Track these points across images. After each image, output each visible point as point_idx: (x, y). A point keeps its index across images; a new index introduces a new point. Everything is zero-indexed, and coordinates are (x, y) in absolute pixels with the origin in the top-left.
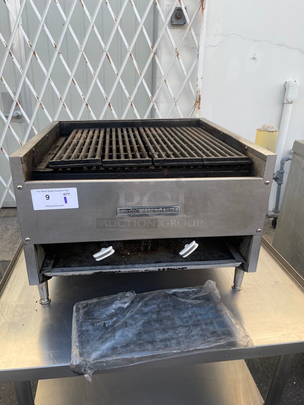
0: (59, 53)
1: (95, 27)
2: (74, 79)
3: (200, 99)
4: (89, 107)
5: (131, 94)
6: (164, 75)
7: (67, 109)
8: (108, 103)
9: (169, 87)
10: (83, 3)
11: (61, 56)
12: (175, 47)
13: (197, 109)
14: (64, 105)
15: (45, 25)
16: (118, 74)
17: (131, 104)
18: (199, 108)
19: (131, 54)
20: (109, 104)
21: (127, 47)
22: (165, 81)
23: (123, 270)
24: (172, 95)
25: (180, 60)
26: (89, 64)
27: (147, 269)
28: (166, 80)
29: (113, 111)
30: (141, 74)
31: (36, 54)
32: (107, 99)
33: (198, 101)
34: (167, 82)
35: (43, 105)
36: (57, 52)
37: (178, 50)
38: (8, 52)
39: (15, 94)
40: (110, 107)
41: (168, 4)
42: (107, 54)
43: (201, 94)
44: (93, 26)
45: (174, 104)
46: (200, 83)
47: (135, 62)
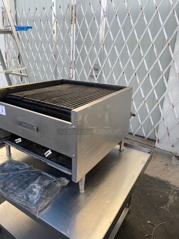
0: (114, 45)
2: (119, 59)
4: (124, 74)
5: (149, 69)
6: (173, 58)
7: (113, 75)
10: (131, 17)
11: (115, 47)
14: (112, 72)
15: (110, 30)
16: (143, 56)
17: (149, 75)
19: (153, 45)
20: (136, 74)
21: (152, 41)
22: (173, 61)
26: (128, 50)
29: (137, 78)
30: (157, 57)
31: (104, 45)
32: (135, 70)
34: (175, 62)
35: (103, 71)
36: (113, 45)
38: (92, 44)
39: (92, 64)
42: (139, 45)
44: (134, 29)
47: (155, 49)
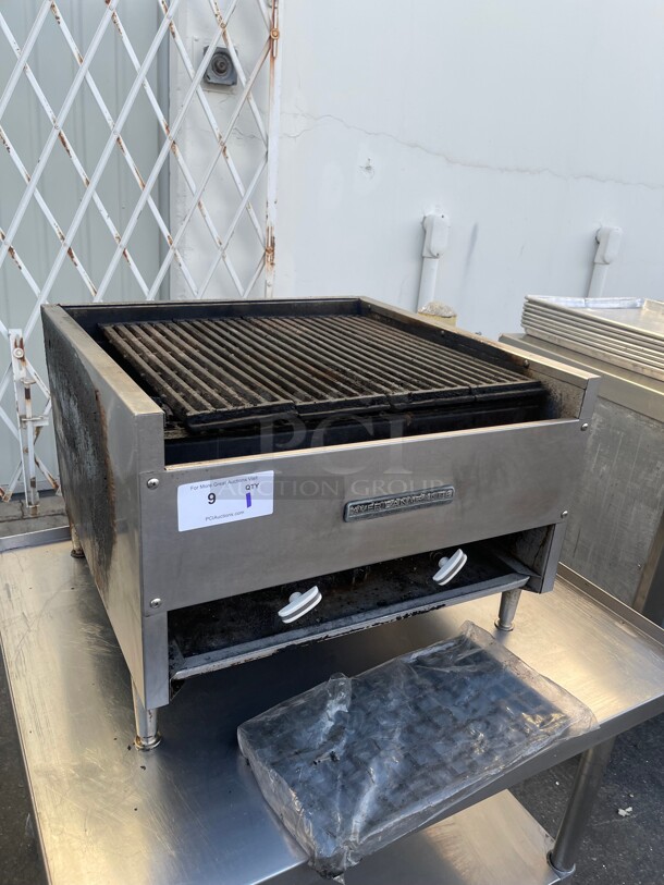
1: (29, 69)
3: (273, 245)
4: (16, 255)
5: (121, 229)
6: (197, 192)
8: (66, 249)
9: (208, 218)
12: (217, 133)
13: (268, 265)
16: (88, 183)
17: (124, 253)
18: (272, 264)
19: (118, 139)
20: (70, 252)
21: (110, 123)
22: (199, 204)
23: (332, 634)
24: (216, 235)
25: (230, 161)
26: (13, 153)
27: (377, 621)
28: (202, 202)
29: (80, 268)
30: (144, 186)
32: (63, 238)
33: (270, 249)
34: (203, 207)
37: (223, 140)
40: (72, 257)
41: (197, 37)
42: (60, 135)
43: (275, 234)
44: (25, 68)
45: (220, 253)
46: (272, 210)
47: (128, 157)
